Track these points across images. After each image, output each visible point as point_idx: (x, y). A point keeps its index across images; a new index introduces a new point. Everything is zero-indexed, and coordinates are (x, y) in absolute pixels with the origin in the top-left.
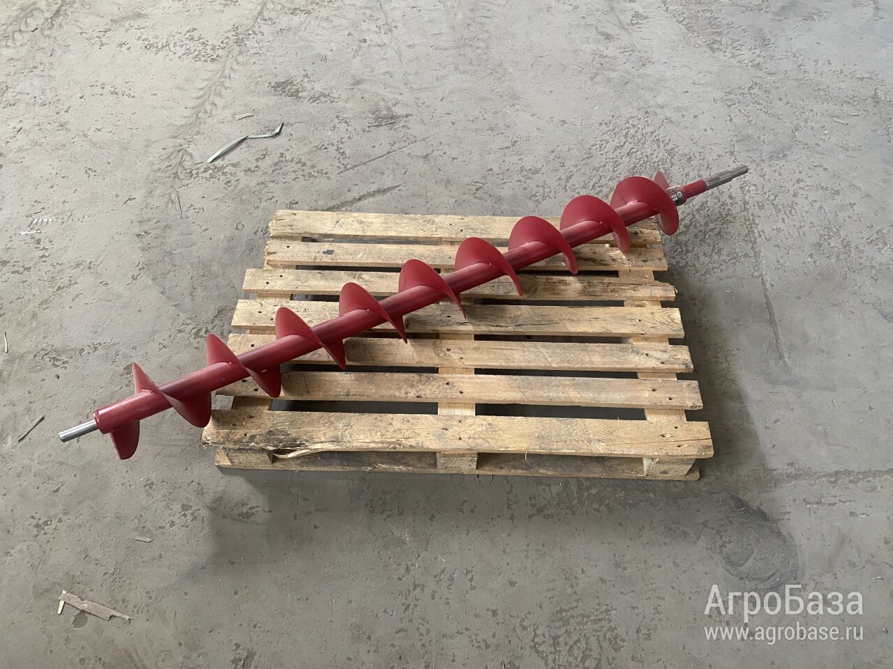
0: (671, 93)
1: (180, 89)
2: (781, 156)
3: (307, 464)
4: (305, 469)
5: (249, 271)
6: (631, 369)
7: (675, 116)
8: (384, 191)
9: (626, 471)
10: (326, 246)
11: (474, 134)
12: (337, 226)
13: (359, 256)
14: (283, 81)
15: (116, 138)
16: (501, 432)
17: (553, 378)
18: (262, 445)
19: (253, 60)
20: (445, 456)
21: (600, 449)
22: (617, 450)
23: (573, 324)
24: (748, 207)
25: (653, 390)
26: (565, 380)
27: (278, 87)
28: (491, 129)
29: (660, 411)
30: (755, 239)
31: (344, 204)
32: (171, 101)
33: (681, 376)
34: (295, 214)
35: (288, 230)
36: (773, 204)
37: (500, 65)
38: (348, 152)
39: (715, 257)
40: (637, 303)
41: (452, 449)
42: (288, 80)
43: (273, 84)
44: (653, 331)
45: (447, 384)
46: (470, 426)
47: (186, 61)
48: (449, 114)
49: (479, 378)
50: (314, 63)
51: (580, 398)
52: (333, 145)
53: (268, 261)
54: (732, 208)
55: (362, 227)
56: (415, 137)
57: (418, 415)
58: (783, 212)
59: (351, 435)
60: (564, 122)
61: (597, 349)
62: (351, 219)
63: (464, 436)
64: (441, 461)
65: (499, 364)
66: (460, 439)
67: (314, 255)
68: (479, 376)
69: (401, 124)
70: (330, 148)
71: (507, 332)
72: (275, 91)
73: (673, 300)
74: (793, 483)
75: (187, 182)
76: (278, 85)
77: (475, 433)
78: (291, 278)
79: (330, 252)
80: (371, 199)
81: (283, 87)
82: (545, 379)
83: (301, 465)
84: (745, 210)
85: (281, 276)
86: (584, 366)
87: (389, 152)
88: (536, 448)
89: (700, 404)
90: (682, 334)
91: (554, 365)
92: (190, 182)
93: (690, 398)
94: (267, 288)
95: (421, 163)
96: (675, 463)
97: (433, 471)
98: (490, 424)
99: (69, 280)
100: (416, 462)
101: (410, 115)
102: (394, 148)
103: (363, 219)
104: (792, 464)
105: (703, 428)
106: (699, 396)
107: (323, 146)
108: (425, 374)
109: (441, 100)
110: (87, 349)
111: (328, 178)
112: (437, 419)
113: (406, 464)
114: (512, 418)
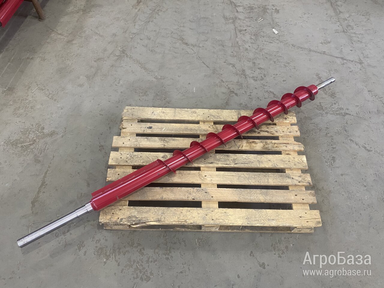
5: (115, 137)
6: (286, 185)
10: (149, 125)
12: (153, 114)
13: (163, 129)
16: (230, 216)
17: (252, 190)
18: (125, 223)
21: (273, 224)
22: (281, 224)
23: (260, 163)
25: (296, 195)
26: (257, 191)
29: (298, 205)
34: (134, 109)
35: (131, 116)
40: (287, 152)
41: (209, 224)
44: (294, 166)
45: (206, 192)
46: (217, 213)
51: (263, 199)
53: (123, 132)
55: (164, 115)
57: (193, 208)
59: (165, 218)
61: (271, 176)
62: (159, 111)
64: (203, 228)
65: (228, 183)
66: (212, 219)
67: (143, 129)
68: (219, 188)
71: (230, 167)
73: (303, 151)
77: (219, 217)
78: (134, 140)
79: (150, 128)
82: (248, 190)
85: (129, 140)
88: (245, 224)
89: (315, 201)
90: (307, 168)
91: (252, 183)
93: (311, 199)
94: (123, 145)
96: (304, 228)
97: (199, 230)
98: (225, 213)
103: (164, 111)
105: (317, 213)
106: (315, 198)
108: (195, 188)
112: (202, 210)
114: (235, 209)
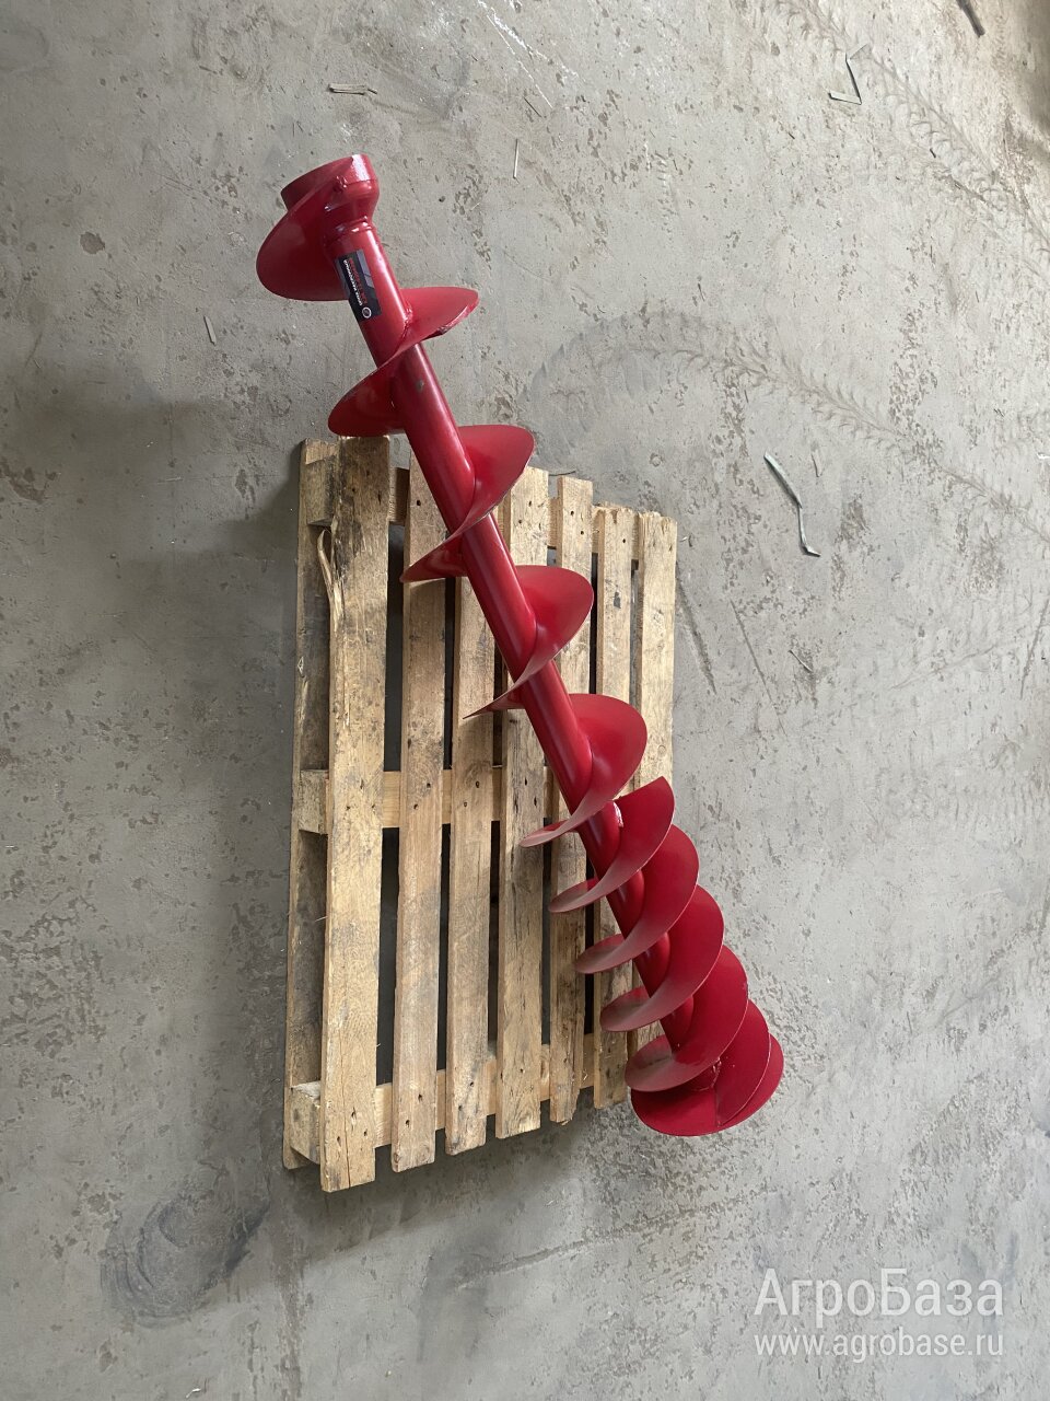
0: (850, 1092)
1: (851, 366)
2: (760, 1262)
3: (308, 576)
4: (301, 574)
5: (589, 485)
6: (451, 1061)
7: (817, 1099)
8: (707, 670)
9: (297, 1058)
10: (626, 597)
11: (790, 800)
12: (655, 612)
13: (612, 646)
14: (865, 515)
15: (780, 276)
16: (358, 868)
17: (437, 944)
18: (339, 513)
19: (894, 471)
20: (323, 786)
21: (334, 1021)
22: (331, 1047)
23: (516, 970)
24: (687, 1216)
25: (420, 1096)
26: (434, 962)
27: (855, 509)
28: (797, 826)
29: (389, 1106)
30: (640, 1230)
31: (688, 610)
32: (834, 353)
33: (441, 1136)
34: (671, 549)
35: (648, 540)
36: (691, 1253)
37: (888, 836)
38: (762, 614)
39: (615, 1170)
40: (547, 1064)
41: (332, 796)
42: (864, 522)
43: (859, 501)
44: (506, 1091)
45: (429, 785)
46: (367, 822)
47: (889, 373)
48: (818, 761)
49: (437, 832)
50: (889, 559)
51: (407, 985)
52: (773, 592)
53: (603, 513)
54: (684, 1192)
55: (653, 649)
56: (785, 712)
57: (383, 742)
58: (679, 1269)
59: (354, 645)
60: (807, 933)
61: (480, 1008)
62: (664, 631)
63: (352, 814)
64: (314, 777)
65: (457, 862)
66: (348, 808)
67: (613, 579)
68: (441, 832)
69: (803, 692)
70: (769, 588)
71: (504, 870)
72: (850, 504)
73: (552, 1118)
74: (283, 1304)
75: (720, 378)
76: (858, 509)
77: (356, 830)
78: (580, 547)
79: (617, 602)
80: (695, 652)
81: (854, 517)
82: (436, 931)
83: (308, 570)
84: (682, 1213)
85: (582, 533)
86: (455, 990)
87: (762, 675)
88: (335, 922)
89: (401, 1167)
90: (502, 1134)
91: (456, 944)
92: (721, 385)
93: (408, 1152)
94: (565, 513)
95: (748, 724)
96: (313, 1133)
97: (297, 764)
98: (369, 851)
99: (579, 213)
100: (310, 738)
101: (816, 704)
102: (768, 682)
103: (664, 650)
104: (310, 1300)
105: (365, 1174)
106: (412, 1164)
107: (771, 577)
108: (442, 750)
109: (838, 750)
110: (481, 241)
111: (726, 588)
112: (377, 772)
113: (307, 724)
114: (380, 885)
